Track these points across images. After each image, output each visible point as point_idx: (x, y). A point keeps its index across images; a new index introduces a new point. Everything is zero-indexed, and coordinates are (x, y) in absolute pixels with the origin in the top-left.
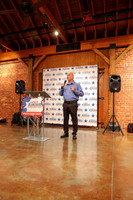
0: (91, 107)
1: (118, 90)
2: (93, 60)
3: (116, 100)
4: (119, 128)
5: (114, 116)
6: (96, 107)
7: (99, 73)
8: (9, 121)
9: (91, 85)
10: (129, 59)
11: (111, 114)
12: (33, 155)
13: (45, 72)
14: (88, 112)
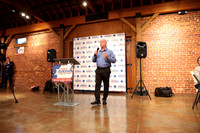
0: (120, 73)
1: (145, 56)
2: (120, 29)
3: (143, 65)
4: (147, 93)
5: (141, 81)
6: (124, 73)
7: (126, 41)
8: (42, 89)
9: (119, 52)
10: (154, 27)
11: (139, 79)
12: (63, 119)
13: (76, 41)
14: (117, 78)
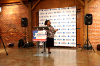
0: (72, 34)
1: (91, 24)
2: (73, 3)
3: (89, 29)
4: (91, 48)
5: (88, 40)
6: (75, 34)
7: (77, 12)
9: (72, 20)
13: (40, 12)
14: (70, 38)
